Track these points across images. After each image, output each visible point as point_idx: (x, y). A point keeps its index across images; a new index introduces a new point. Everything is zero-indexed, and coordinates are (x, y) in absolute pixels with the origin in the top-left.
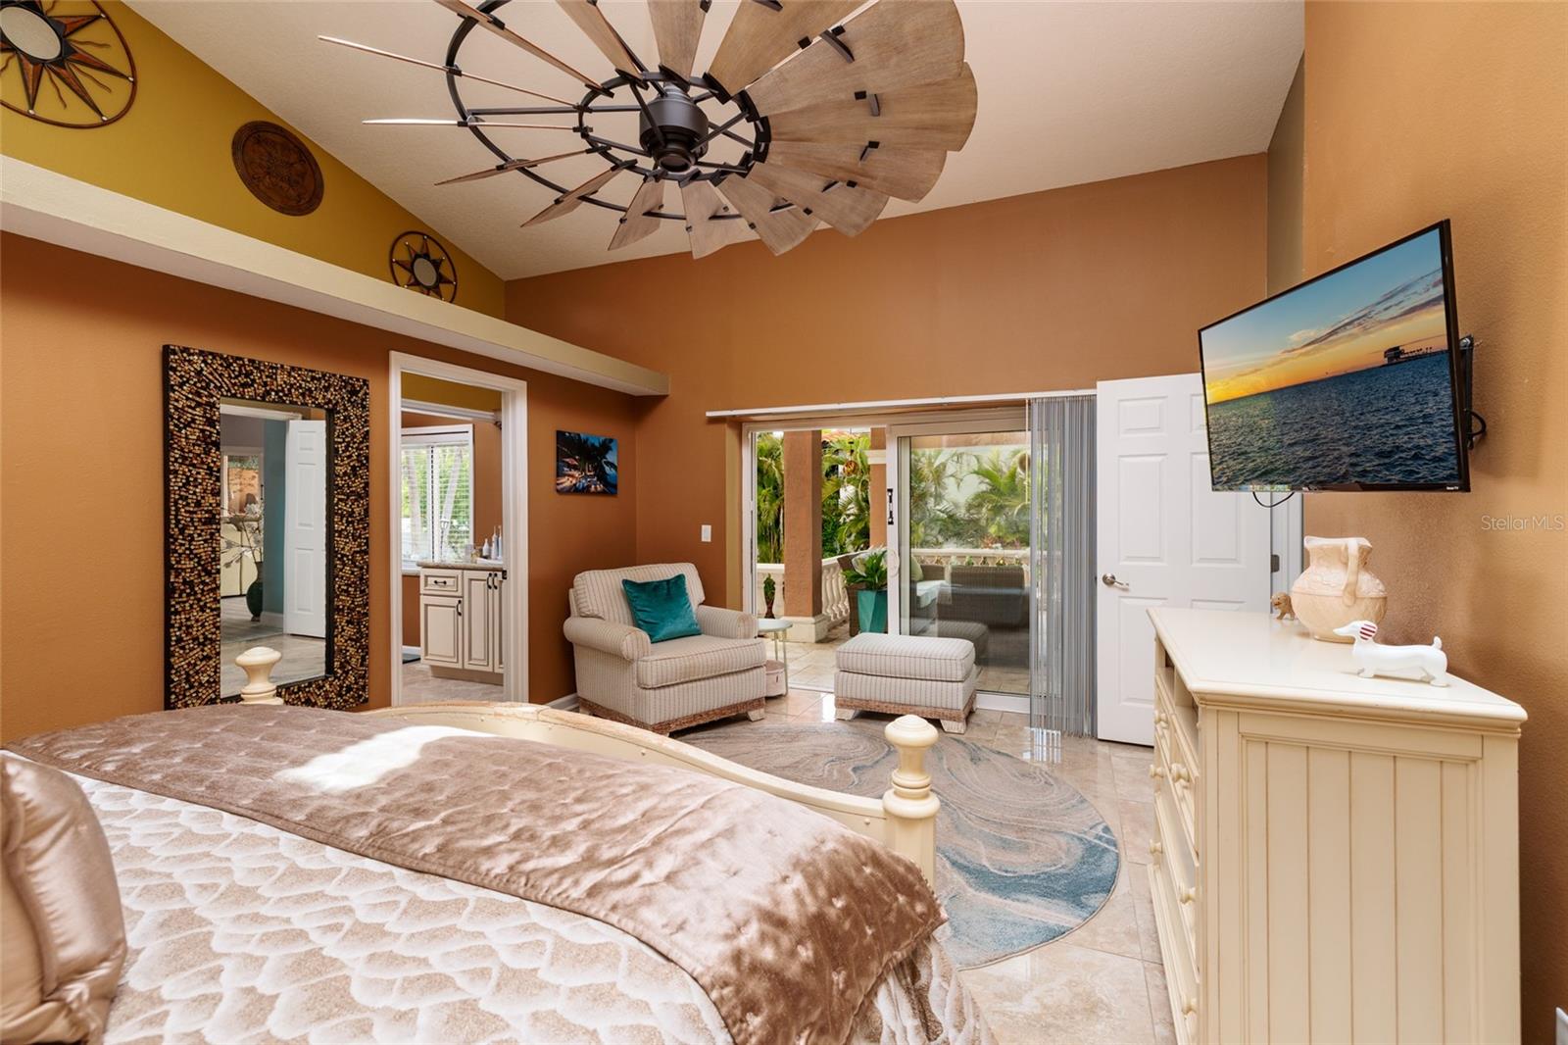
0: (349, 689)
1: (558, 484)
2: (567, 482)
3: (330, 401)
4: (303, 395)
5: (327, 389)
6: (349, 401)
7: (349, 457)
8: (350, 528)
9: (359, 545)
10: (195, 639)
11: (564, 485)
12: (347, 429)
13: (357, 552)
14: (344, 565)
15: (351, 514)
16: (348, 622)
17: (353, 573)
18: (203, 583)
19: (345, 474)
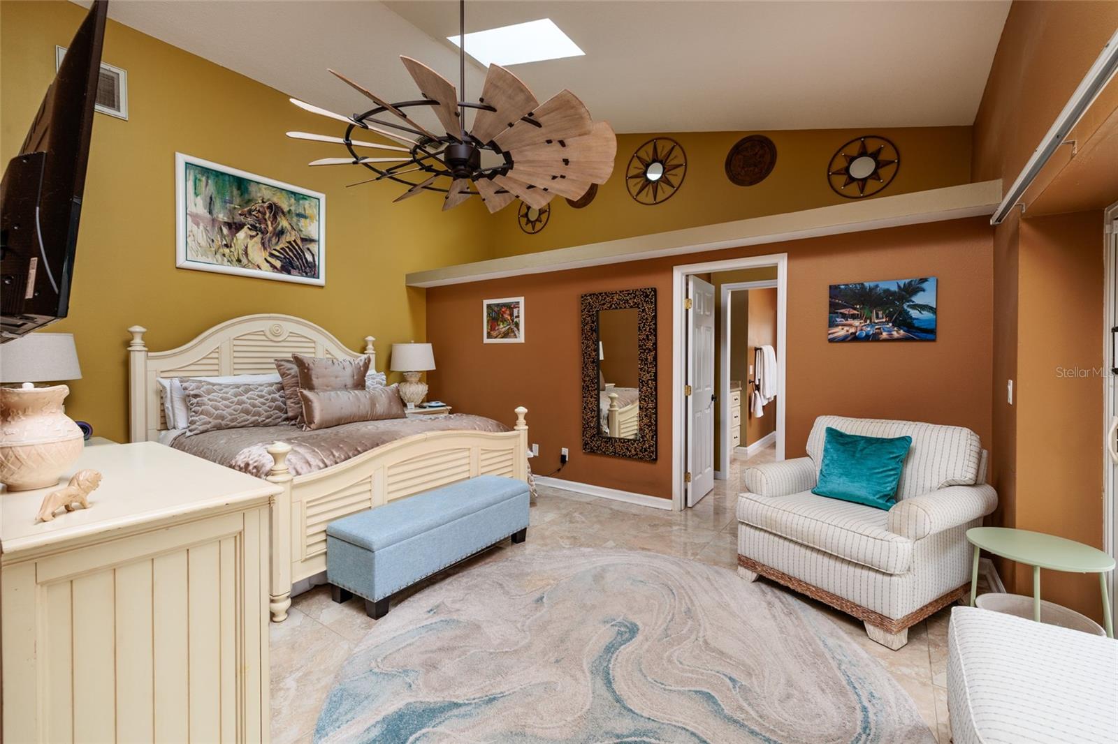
0: (646, 450)
1: (829, 334)
2: (840, 332)
3: (636, 303)
4: (625, 303)
5: (634, 298)
6: (645, 301)
7: (645, 330)
8: (646, 367)
9: (651, 376)
10: (589, 408)
11: (836, 335)
12: (644, 316)
13: (649, 380)
14: (643, 385)
15: (647, 360)
16: (646, 416)
17: (647, 390)
18: (591, 387)
19: (643, 339)
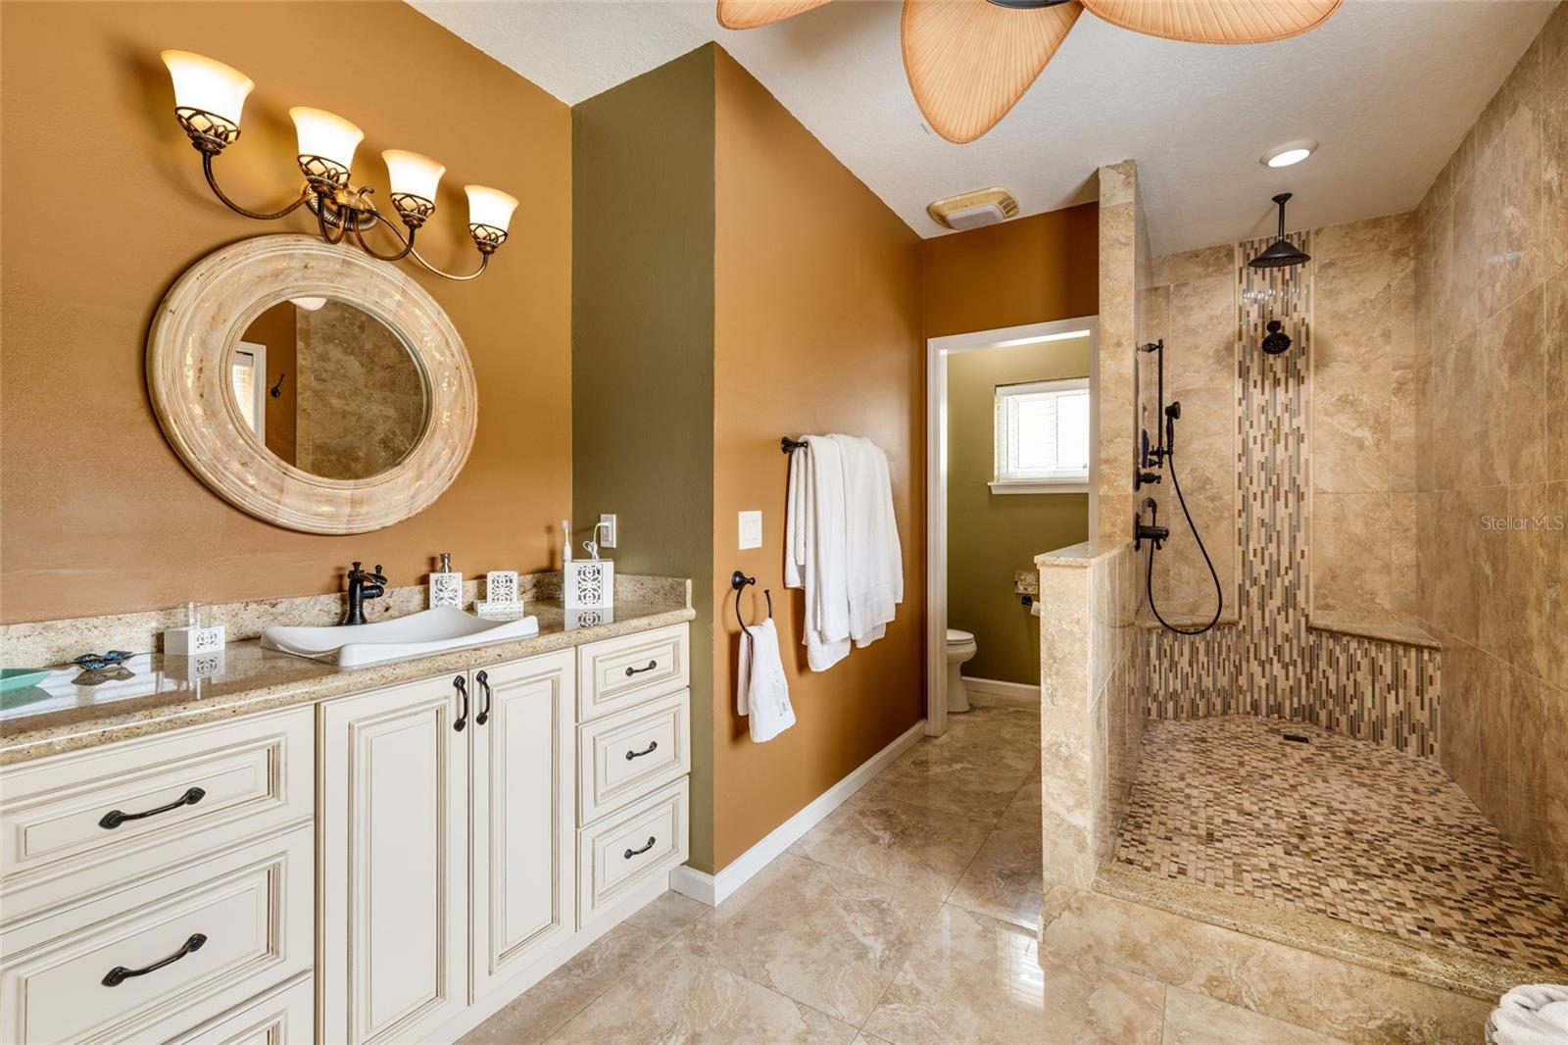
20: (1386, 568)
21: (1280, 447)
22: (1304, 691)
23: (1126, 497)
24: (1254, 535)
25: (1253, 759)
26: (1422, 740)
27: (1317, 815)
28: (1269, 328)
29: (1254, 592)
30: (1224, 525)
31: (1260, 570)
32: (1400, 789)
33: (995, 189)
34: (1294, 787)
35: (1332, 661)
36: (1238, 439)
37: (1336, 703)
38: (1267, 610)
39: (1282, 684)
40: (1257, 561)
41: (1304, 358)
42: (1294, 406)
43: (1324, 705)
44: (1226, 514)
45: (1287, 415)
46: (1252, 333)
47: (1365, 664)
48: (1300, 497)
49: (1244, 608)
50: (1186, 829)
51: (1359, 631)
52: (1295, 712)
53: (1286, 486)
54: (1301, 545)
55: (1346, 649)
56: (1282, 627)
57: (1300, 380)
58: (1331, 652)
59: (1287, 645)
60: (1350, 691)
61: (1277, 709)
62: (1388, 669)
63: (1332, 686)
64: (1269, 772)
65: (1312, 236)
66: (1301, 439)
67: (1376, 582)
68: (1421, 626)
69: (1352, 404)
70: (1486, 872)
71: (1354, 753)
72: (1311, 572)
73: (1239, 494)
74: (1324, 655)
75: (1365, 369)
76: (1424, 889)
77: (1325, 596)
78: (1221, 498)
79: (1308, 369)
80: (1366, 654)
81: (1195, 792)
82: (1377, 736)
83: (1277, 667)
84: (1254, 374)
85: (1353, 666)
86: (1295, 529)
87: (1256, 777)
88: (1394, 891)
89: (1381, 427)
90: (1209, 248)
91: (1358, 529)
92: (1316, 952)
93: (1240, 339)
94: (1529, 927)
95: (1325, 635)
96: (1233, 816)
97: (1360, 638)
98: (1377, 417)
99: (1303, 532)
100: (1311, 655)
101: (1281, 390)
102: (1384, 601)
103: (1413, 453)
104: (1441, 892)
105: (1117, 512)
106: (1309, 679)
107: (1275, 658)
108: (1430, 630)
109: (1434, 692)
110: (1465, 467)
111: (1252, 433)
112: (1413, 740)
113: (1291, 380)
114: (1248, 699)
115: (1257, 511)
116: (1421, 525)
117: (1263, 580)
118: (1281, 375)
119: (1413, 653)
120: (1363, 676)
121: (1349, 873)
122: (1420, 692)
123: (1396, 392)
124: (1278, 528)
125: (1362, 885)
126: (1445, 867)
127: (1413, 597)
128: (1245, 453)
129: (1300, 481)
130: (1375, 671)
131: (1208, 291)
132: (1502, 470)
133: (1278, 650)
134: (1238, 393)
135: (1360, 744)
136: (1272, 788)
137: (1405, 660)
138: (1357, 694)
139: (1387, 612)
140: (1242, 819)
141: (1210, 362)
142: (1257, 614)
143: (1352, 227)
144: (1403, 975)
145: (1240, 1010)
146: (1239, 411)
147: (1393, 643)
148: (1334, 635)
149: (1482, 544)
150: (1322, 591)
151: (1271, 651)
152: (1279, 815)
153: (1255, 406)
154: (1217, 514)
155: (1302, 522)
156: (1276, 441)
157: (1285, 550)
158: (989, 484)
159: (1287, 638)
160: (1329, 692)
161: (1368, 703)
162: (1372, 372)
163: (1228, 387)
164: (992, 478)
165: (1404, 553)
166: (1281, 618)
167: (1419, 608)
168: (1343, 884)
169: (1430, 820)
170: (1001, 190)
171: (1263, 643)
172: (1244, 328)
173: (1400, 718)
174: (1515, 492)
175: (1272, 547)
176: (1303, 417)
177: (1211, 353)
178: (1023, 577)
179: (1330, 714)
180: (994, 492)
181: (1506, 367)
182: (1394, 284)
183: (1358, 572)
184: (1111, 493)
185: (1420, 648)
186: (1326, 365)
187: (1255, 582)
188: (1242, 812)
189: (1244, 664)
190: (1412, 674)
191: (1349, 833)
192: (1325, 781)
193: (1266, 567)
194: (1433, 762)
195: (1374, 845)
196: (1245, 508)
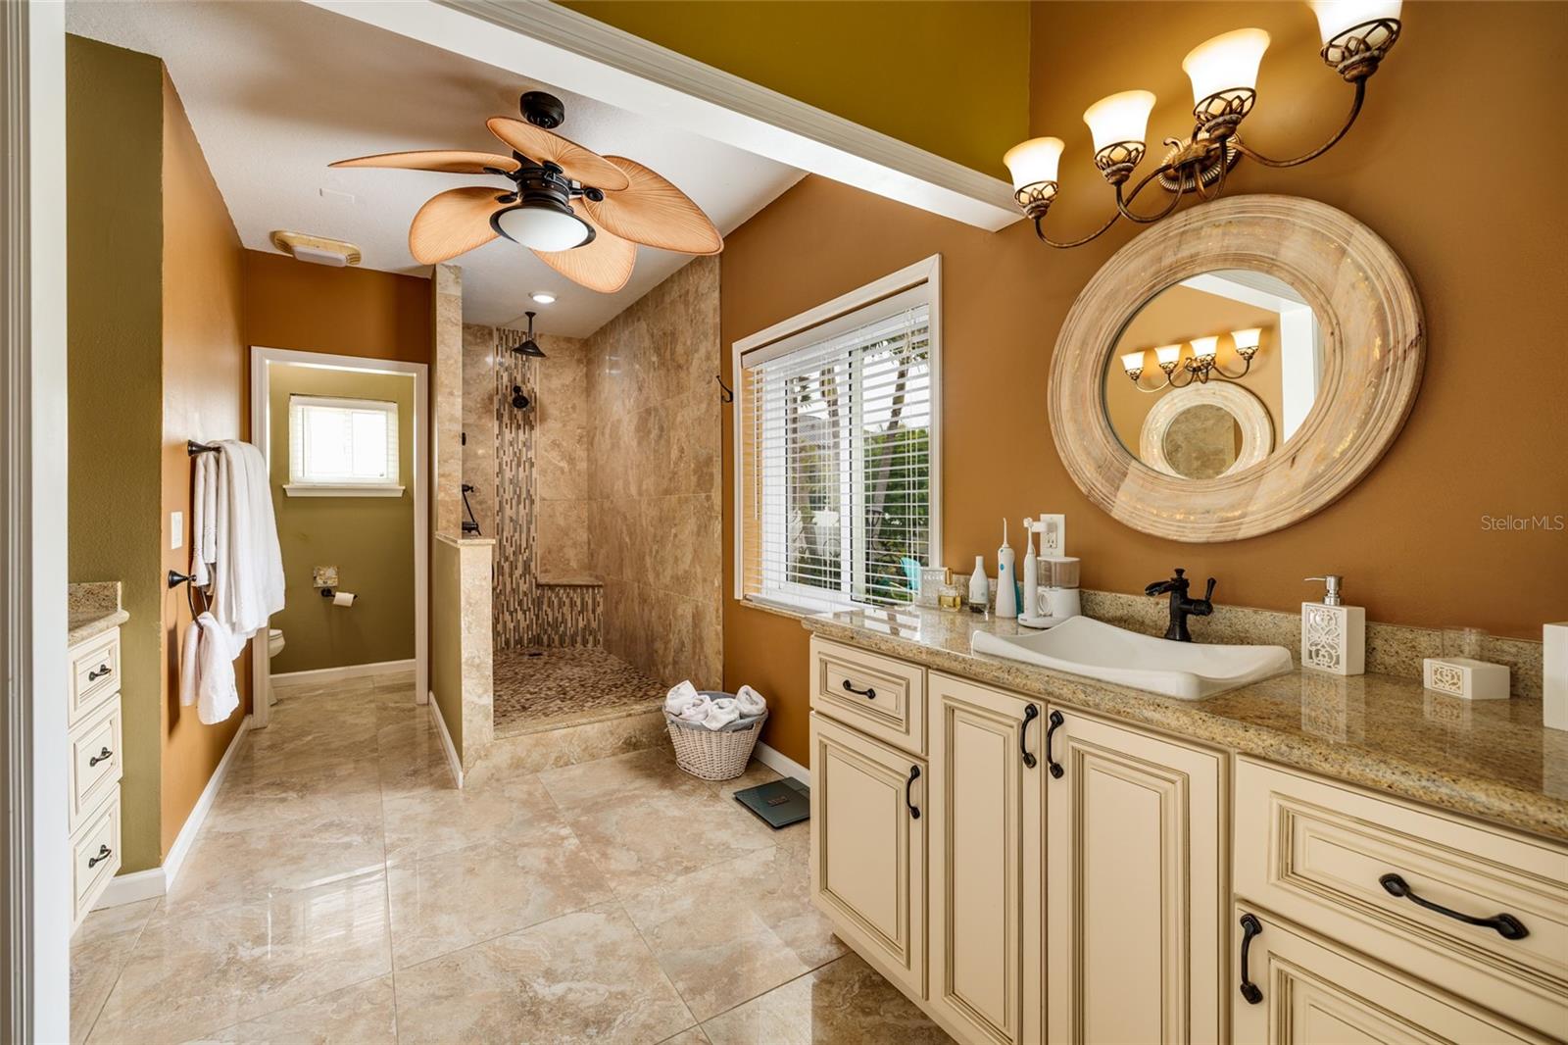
20: (575, 545)
21: (521, 469)
22: (534, 626)
23: (457, 502)
24: (506, 528)
25: (522, 671)
26: (595, 638)
27: (566, 683)
28: (515, 392)
29: (506, 566)
30: (488, 521)
31: (510, 551)
32: (592, 662)
33: (350, 245)
34: (548, 676)
35: (550, 604)
36: (497, 461)
37: (552, 629)
38: (514, 577)
39: (523, 624)
40: (508, 545)
41: (533, 413)
42: (529, 444)
43: (546, 632)
44: (489, 514)
45: (524, 449)
46: (504, 391)
47: (567, 601)
48: (532, 502)
49: (500, 577)
50: (510, 709)
51: (565, 583)
52: (530, 641)
53: (524, 496)
54: (533, 534)
55: (557, 595)
56: (524, 587)
57: (532, 428)
58: (550, 598)
59: (525, 599)
60: (560, 619)
61: (519, 641)
62: (579, 603)
63: (550, 619)
64: (532, 673)
65: (538, 338)
66: (532, 465)
67: (570, 553)
68: (591, 576)
69: (558, 447)
70: (635, 682)
71: (565, 653)
72: (538, 550)
73: (497, 500)
74: (546, 600)
75: (564, 426)
76: (618, 694)
77: (545, 564)
78: (486, 502)
79: (536, 421)
80: (568, 596)
81: (502, 693)
82: (573, 643)
83: (520, 613)
84: (506, 419)
85: (561, 604)
86: (529, 523)
87: (527, 677)
88: (609, 699)
89: (571, 461)
90: (478, 326)
91: (561, 522)
92: (600, 721)
93: (497, 393)
94: (654, 693)
95: (546, 588)
96: (529, 696)
97: (565, 586)
98: (570, 456)
99: (534, 524)
100: (538, 602)
101: (521, 432)
102: (574, 564)
103: (586, 477)
104: (624, 693)
105: (451, 512)
106: (537, 619)
107: (519, 608)
108: (597, 577)
109: (600, 610)
110: (616, 487)
111: (505, 458)
112: (591, 639)
113: (527, 427)
114: (503, 639)
115: (508, 512)
116: (591, 519)
117: (512, 558)
118: (521, 422)
119: (590, 590)
120: (566, 609)
121: (590, 699)
122: (594, 611)
123: (579, 442)
124: (520, 522)
125: (597, 701)
126: (622, 685)
127: (586, 561)
128: (500, 472)
129: (532, 492)
130: (573, 604)
131: (477, 356)
132: (633, 490)
133: (520, 603)
134: (496, 431)
135: (566, 649)
136: (538, 680)
137: (587, 595)
138: (564, 621)
139: (575, 570)
140: (534, 696)
141: (479, 405)
142: (508, 580)
143: (558, 338)
144: (630, 715)
145: (570, 767)
146: (497, 443)
147: (581, 586)
148: (551, 587)
149: (624, 528)
150: (544, 561)
151: (516, 604)
152: (549, 689)
153: (507, 442)
154: (483, 514)
155: (534, 519)
156: (519, 465)
157: (524, 536)
158: (284, 486)
159: (525, 594)
160: (548, 623)
161: (569, 625)
162: (568, 428)
163: (490, 425)
164: (288, 481)
165: (583, 536)
166: (522, 582)
167: (590, 567)
168: (590, 704)
169: (609, 671)
170: (355, 247)
171: (512, 599)
172: (500, 386)
173: (584, 629)
174: (640, 501)
175: (517, 535)
176: (533, 451)
177: (479, 400)
178: (322, 572)
179: (549, 636)
180: (289, 494)
181: (635, 440)
182: (578, 378)
183: (561, 548)
184: (447, 499)
185: (593, 587)
186: (545, 420)
187: (507, 559)
188: (531, 694)
189: (501, 615)
190: (590, 602)
191: (583, 686)
192: (560, 669)
193: (513, 548)
194: (600, 648)
195: (594, 687)
196: (501, 509)
